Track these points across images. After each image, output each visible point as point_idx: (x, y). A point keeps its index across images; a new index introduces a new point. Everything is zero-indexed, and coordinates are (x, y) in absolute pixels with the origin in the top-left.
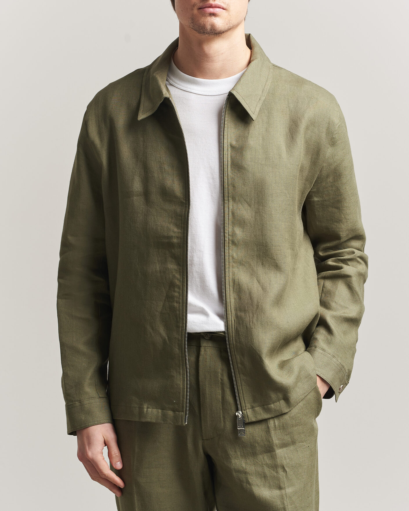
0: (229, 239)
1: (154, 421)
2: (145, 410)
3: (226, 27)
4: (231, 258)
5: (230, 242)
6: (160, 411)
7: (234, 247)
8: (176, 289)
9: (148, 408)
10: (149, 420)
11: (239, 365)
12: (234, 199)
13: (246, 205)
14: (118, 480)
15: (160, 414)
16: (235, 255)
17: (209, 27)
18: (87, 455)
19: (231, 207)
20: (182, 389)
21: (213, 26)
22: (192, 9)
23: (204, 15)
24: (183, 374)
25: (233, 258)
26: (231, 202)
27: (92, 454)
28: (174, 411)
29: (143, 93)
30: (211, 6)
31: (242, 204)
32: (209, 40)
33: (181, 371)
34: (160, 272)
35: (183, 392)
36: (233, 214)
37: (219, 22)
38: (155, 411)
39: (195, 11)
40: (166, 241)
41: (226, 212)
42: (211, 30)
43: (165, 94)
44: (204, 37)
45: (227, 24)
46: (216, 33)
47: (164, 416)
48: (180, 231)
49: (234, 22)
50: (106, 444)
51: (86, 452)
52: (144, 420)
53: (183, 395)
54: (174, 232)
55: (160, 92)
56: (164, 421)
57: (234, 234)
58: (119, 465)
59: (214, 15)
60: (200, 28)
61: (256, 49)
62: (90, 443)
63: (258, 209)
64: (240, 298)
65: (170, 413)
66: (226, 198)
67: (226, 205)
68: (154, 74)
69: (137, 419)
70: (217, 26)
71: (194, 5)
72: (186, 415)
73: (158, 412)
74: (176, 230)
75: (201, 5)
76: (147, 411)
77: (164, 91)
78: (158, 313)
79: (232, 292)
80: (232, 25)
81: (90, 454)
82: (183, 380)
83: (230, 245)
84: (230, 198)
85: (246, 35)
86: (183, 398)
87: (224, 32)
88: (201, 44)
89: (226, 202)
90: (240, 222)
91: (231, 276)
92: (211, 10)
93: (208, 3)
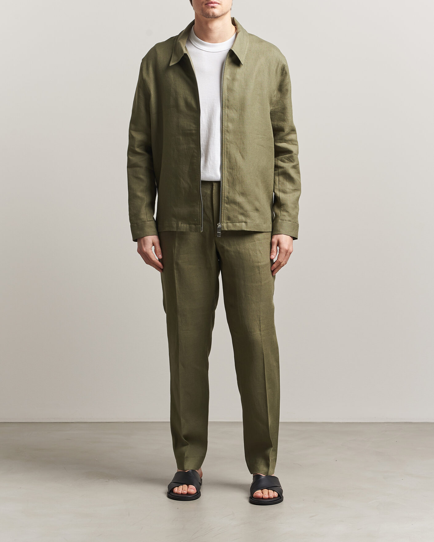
0: (225, 129)
1: (185, 231)
2: (180, 225)
3: (221, 14)
4: (226, 139)
5: (226, 131)
6: (188, 225)
7: (227, 133)
8: (195, 159)
9: (181, 224)
10: (182, 230)
11: (225, 198)
12: (228, 107)
13: (235, 111)
14: (160, 264)
15: (188, 227)
16: (228, 138)
17: (211, 14)
18: (143, 250)
19: (226, 112)
20: (199, 213)
21: (213, 13)
22: (202, 5)
23: (208, 7)
24: (200, 205)
25: (227, 139)
26: (226, 109)
27: (146, 249)
28: (195, 225)
29: (173, 53)
30: (212, 3)
31: (232, 111)
32: (212, 21)
33: (199, 203)
34: (187, 149)
35: (200, 214)
36: (227, 115)
37: (217, 11)
38: (185, 225)
39: (204, 6)
40: (189, 132)
41: (224, 114)
42: (213, 16)
43: (185, 52)
44: (209, 19)
45: (221, 12)
46: (215, 17)
47: (190, 228)
48: (196, 126)
49: (225, 11)
50: (153, 244)
51: (143, 249)
52: (179, 230)
53: (200, 216)
54: (193, 127)
55: (182, 51)
56: (190, 231)
57: (228, 127)
58: (160, 257)
59: (213, 7)
60: (207, 15)
61: (238, 26)
62: (144, 244)
63: (241, 113)
64: (230, 162)
65: (193, 226)
66: (224, 107)
67: (224, 111)
68: (179, 41)
69: (175, 230)
70: (216, 14)
71: (203, 3)
72: (202, 226)
73: (187, 226)
74: (194, 126)
75: (207, 2)
76: (181, 225)
77: (184, 50)
78: (186, 171)
79: (226, 158)
80: (224, 13)
81: (145, 250)
82: (200, 208)
83: (226, 132)
84: (226, 107)
85: (231, 18)
86: (200, 217)
87: (219, 17)
88: (207, 23)
89: (224, 109)
90: (232, 120)
91: (225, 149)
92: (212, 5)
93: (210, 1)
